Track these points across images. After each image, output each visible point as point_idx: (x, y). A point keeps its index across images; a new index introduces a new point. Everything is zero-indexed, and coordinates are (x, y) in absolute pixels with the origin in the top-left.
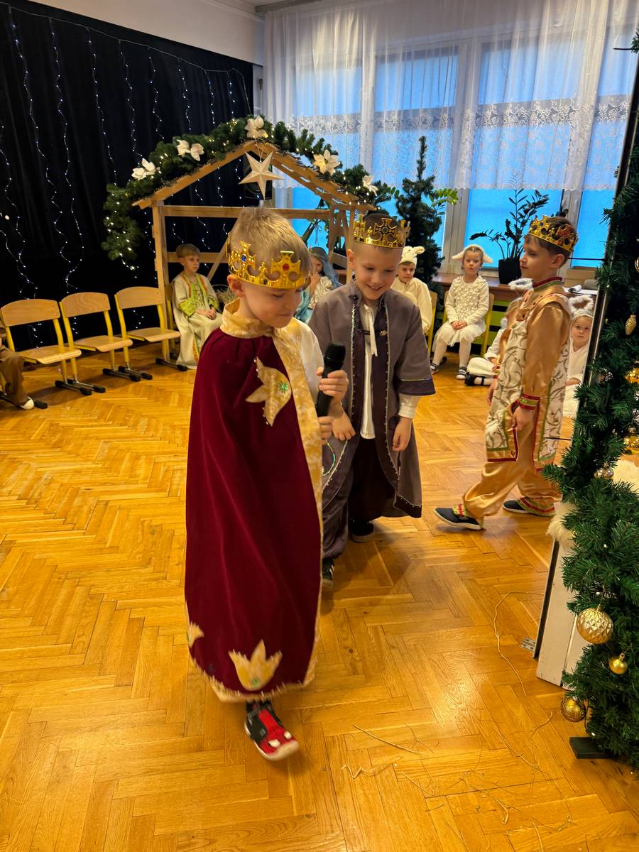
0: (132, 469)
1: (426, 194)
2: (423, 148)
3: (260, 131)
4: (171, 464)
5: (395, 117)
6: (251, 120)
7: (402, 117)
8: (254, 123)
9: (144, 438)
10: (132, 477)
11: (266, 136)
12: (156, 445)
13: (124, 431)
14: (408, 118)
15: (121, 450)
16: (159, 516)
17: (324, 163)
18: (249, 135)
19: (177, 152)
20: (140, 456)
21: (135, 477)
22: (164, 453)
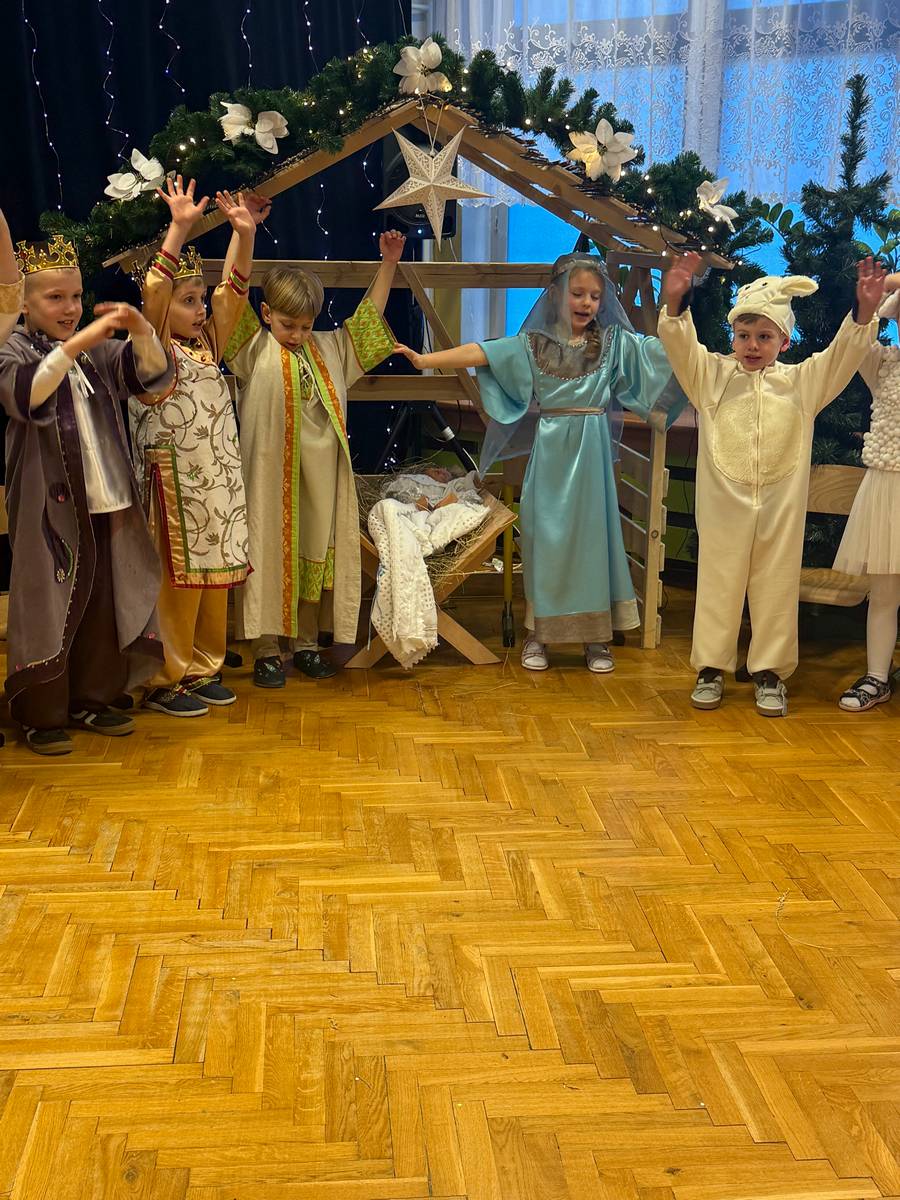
0: (79, 975)
1: (867, 221)
2: (859, 105)
3: (432, 76)
4: (180, 962)
5: (782, 26)
6: (410, 50)
7: (799, 26)
8: (419, 57)
9: (112, 882)
10: (77, 1000)
11: (447, 87)
12: (142, 901)
13: (59, 858)
14: (816, 26)
15: (52, 917)
16: (149, 1122)
17: (596, 154)
18: (403, 87)
19: (221, 132)
20: (100, 935)
21: (86, 1000)
22: (162, 928)
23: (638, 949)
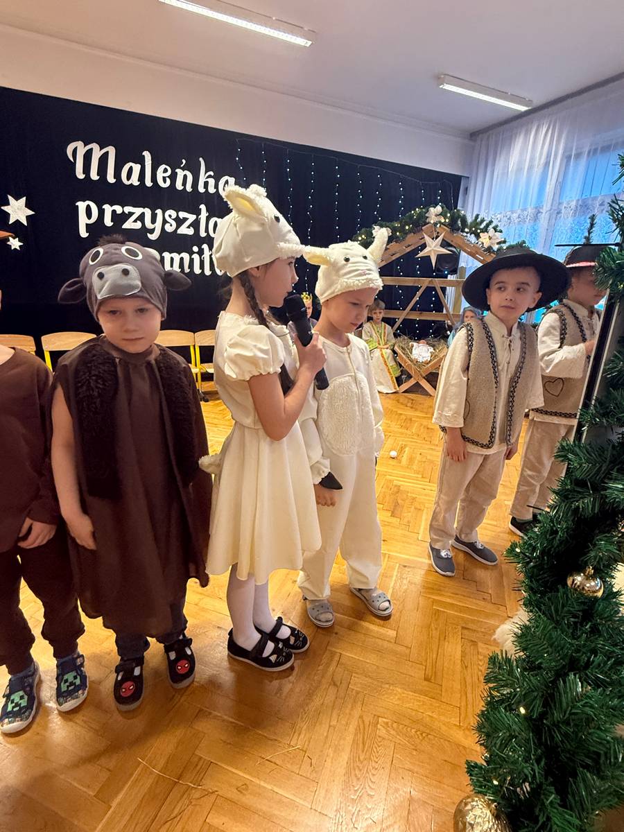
2: (592, 225)
3: (438, 217)
5: (573, 204)
6: (432, 209)
7: (580, 202)
8: (435, 211)
11: (443, 221)
14: (587, 203)
17: (488, 239)
18: (428, 220)
23: (422, 477)
